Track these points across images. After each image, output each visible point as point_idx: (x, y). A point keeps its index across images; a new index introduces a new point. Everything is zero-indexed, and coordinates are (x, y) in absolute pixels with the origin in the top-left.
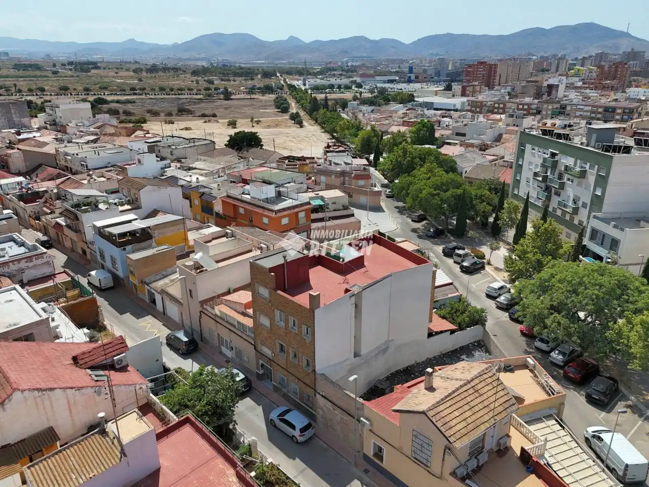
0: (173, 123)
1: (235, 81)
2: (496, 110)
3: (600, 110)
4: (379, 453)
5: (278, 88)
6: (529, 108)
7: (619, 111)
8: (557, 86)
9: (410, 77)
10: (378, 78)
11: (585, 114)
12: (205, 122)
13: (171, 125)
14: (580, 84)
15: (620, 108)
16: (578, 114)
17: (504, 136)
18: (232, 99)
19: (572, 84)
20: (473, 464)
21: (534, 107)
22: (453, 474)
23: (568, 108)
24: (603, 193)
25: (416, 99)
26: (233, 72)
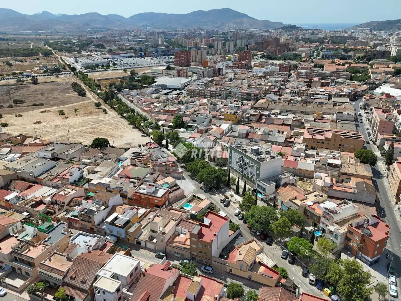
0: (22, 116)
1: (26, 61)
2: (201, 94)
3: (245, 94)
4: (231, 270)
5: (62, 68)
6: (216, 93)
7: (253, 95)
8: (222, 69)
9: (141, 54)
10: (122, 55)
11: (239, 96)
12: (42, 112)
13: (20, 117)
14: (231, 65)
15: (253, 94)
16: (237, 96)
17: (212, 120)
18: (38, 83)
19: (228, 64)
20: (251, 267)
21: (217, 92)
22: (249, 270)
23: (232, 93)
24: (259, 173)
25: (156, 80)
26: (21, 54)
